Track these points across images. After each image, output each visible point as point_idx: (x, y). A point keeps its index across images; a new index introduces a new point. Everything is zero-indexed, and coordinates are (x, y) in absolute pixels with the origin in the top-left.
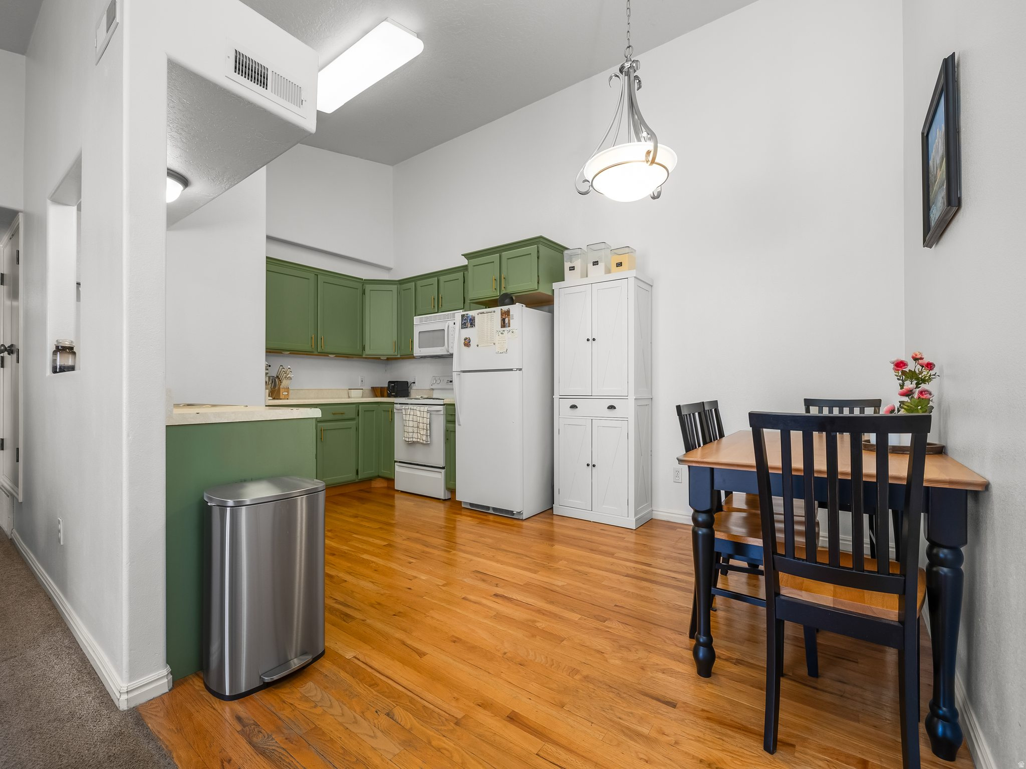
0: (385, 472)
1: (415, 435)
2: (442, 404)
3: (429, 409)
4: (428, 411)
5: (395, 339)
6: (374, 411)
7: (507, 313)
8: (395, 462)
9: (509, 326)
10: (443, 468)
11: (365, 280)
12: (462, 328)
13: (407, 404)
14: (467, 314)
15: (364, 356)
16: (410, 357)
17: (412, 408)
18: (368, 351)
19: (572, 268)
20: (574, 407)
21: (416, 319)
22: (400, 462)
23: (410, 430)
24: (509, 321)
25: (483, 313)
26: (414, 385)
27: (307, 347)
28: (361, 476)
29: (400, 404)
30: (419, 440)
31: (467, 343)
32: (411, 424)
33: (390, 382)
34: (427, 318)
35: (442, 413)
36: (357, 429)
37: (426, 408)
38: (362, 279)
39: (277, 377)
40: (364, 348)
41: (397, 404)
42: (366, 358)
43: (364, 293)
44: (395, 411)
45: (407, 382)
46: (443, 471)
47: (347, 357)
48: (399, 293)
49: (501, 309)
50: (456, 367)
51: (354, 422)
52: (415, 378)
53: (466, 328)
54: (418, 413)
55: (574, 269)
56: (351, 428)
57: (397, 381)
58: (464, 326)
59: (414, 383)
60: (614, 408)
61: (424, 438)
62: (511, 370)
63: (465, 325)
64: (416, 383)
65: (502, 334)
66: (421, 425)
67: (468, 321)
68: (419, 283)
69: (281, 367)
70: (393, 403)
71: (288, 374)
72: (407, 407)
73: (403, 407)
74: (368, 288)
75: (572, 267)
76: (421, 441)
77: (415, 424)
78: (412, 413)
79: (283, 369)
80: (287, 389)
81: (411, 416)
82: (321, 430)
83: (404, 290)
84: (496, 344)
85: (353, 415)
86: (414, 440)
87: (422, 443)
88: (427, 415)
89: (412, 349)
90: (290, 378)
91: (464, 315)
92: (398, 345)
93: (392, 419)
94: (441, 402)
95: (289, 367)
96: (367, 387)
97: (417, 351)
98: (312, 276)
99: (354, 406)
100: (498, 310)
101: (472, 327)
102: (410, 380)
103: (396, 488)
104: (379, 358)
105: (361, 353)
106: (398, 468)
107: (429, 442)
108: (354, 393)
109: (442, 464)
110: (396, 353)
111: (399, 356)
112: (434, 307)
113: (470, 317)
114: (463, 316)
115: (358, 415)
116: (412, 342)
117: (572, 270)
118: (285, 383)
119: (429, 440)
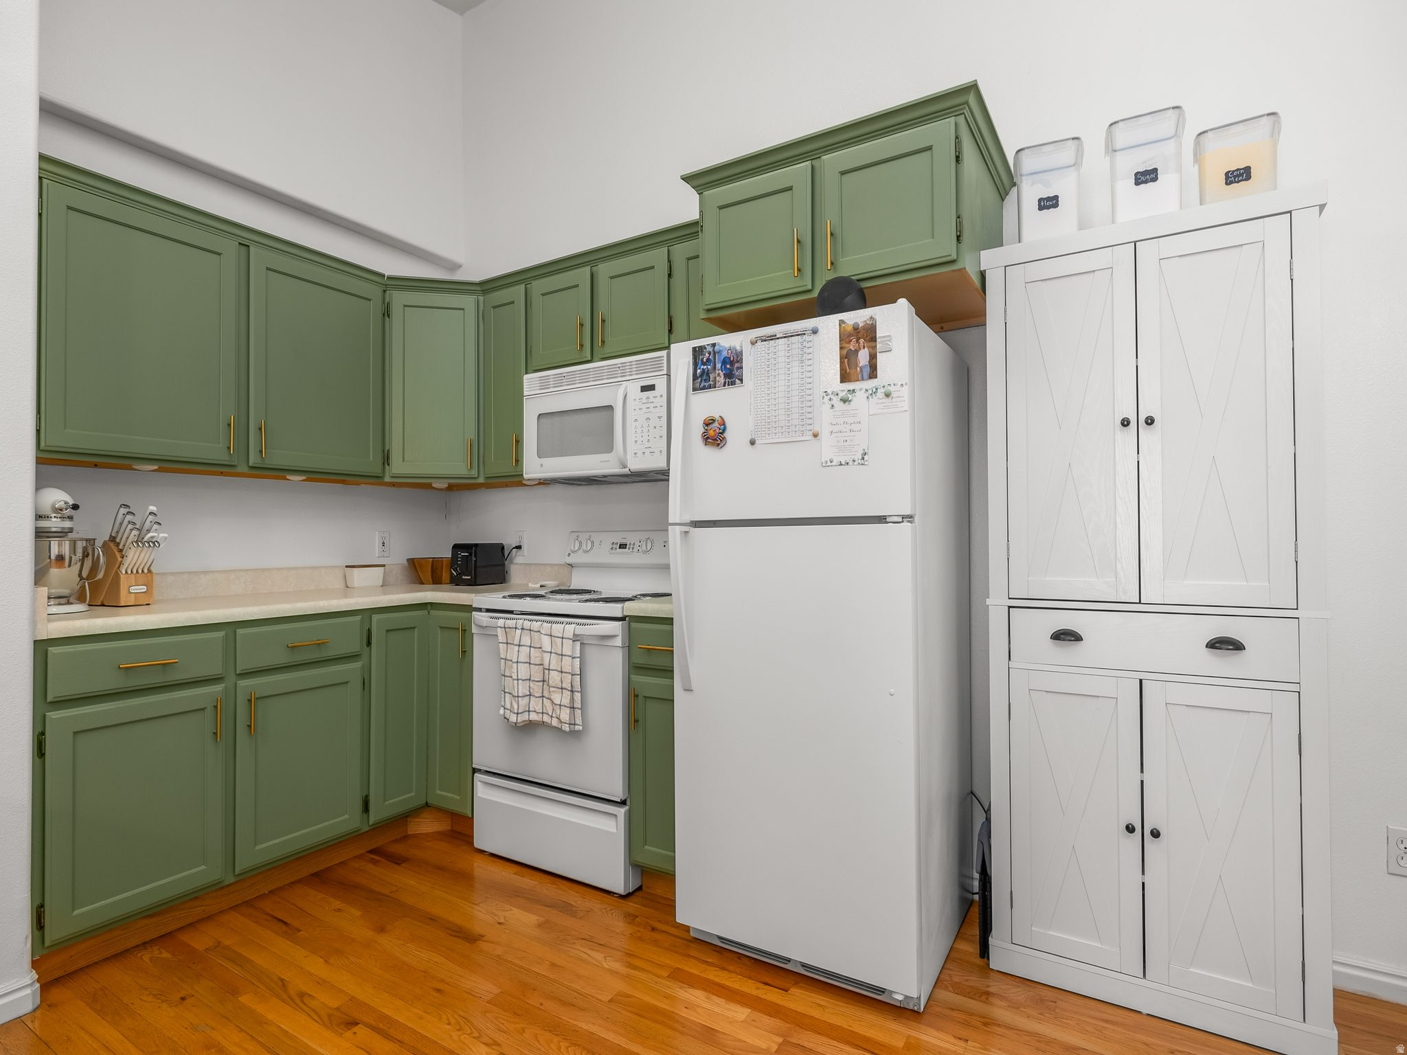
0: (444, 795)
1: (536, 704)
2: (620, 615)
3: (581, 630)
4: (575, 635)
5: (471, 434)
6: (414, 628)
7: (868, 334)
8: (475, 771)
9: (873, 374)
10: (623, 803)
11: (390, 278)
12: (694, 389)
13: (511, 612)
14: (714, 345)
15: (387, 479)
16: (514, 480)
17: (527, 624)
18: (398, 467)
19: (1050, 203)
20: (1065, 636)
21: (530, 382)
22: (488, 773)
23: (522, 689)
24: (873, 357)
25: (773, 338)
26: (520, 552)
27: (214, 451)
28: (375, 816)
29: (488, 610)
30: (546, 719)
31: (714, 435)
32: (523, 671)
33: (457, 547)
34: (562, 376)
35: (618, 642)
36: (365, 684)
37: (570, 629)
38: (384, 276)
39: (113, 539)
40: (386, 459)
41: (480, 610)
42: (393, 485)
43: (387, 313)
44: (474, 630)
45: (502, 547)
46: (621, 811)
47: (343, 482)
48: (481, 317)
49: (842, 322)
50: (677, 511)
51: (357, 665)
52: (521, 537)
53: (710, 387)
54: (546, 642)
55: (1056, 205)
56: (347, 683)
57: (476, 545)
58: (702, 381)
59: (519, 547)
60: (1237, 646)
61: (565, 715)
62: (881, 519)
63: (707, 380)
64: (525, 547)
65: (844, 401)
66: (554, 677)
67: (719, 366)
68: (538, 286)
69: (123, 511)
70: (469, 609)
71: (148, 531)
72: (511, 623)
73: (501, 622)
74: (399, 298)
75: (1049, 199)
76: (555, 723)
77: (537, 674)
78: (526, 640)
79: (129, 517)
80: (147, 575)
81: (525, 650)
82: (250, 701)
83: (494, 307)
84: (824, 435)
85: (354, 645)
86: (534, 717)
87: (559, 730)
88: (573, 649)
89: (518, 461)
90: (154, 543)
91: (702, 348)
92: (478, 450)
93: (466, 653)
94: (615, 610)
95: (153, 508)
96: (398, 557)
97: (534, 466)
98: (230, 248)
99: (358, 618)
100: (829, 326)
101: (733, 383)
102: (509, 541)
103: (476, 845)
104: (428, 486)
105: (377, 470)
106: (484, 791)
107: (577, 728)
108: (360, 578)
109: (618, 793)
110: (474, 473)
111: (481, 480)
112: (582, 346)
113: (725, 354)
114: (697, 352)
115: (369, 643)
116: (519, 442)
117: (1048, 207)
118: (134, 557)
119: (579, 721)
